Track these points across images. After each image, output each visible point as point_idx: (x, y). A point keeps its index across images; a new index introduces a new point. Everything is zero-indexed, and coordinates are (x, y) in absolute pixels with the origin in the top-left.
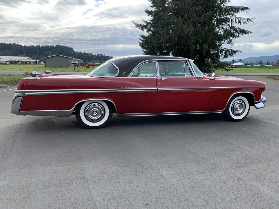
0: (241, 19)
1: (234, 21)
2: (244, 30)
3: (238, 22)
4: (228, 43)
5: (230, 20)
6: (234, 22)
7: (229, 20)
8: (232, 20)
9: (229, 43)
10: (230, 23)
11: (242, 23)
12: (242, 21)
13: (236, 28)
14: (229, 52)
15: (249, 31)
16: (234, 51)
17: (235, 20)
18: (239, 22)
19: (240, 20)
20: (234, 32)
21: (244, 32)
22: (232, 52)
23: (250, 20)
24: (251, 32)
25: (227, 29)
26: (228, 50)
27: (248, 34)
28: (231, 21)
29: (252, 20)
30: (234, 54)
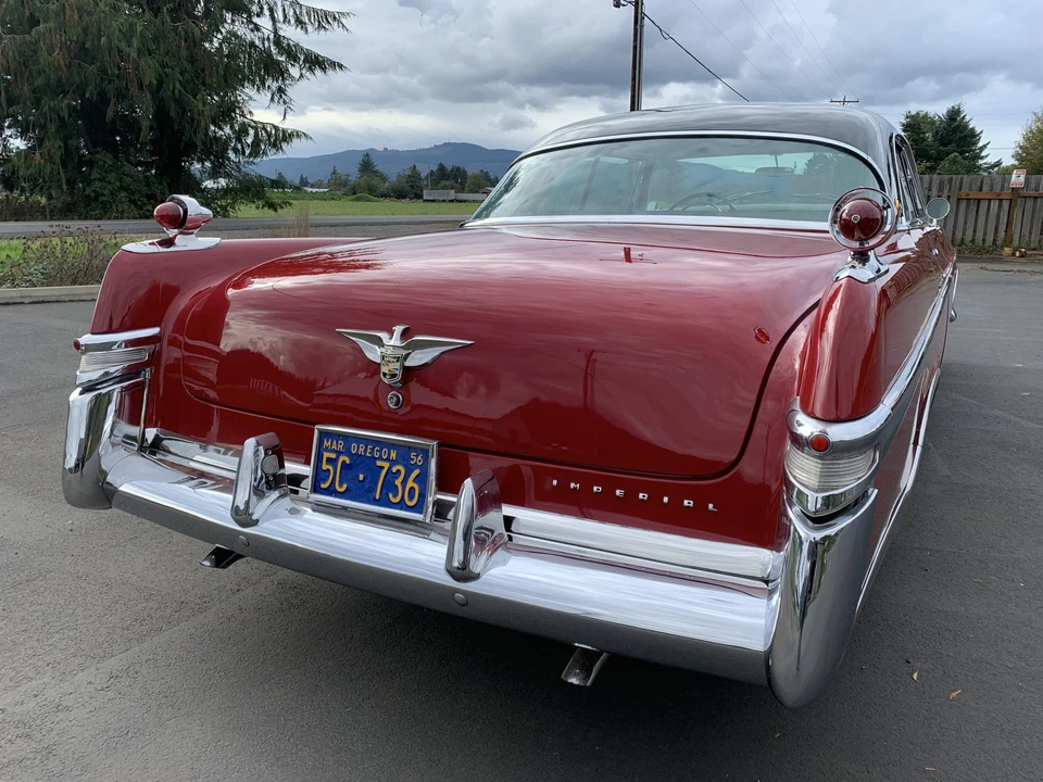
0: (304, 11)
1: (279, 15)
2: (317, 57)
3: (293, 21)
4: (272, 99)
5: (266, 7)
6: (281, 19)
7: (262, 8)
8: (271, 10)
9: (276, 99)
10: (265, 22)
11: (310, 28)
12: (307, 21)
13: (288, 44)
14: (269, 135)
15: (334, 63)
16: (284, 131)
17: (284, 10)
18: (299, 22)
19: (301, 12)
20: (282, 59)
21: (315, 62)
22: (280, 138)
23: (335, 18)
24: (341, 66)
25: (257, 43)
26: (264, 128)
27: (330, 72)
28: (266, 12)
29: (343, 20)
30: (284, 145)
